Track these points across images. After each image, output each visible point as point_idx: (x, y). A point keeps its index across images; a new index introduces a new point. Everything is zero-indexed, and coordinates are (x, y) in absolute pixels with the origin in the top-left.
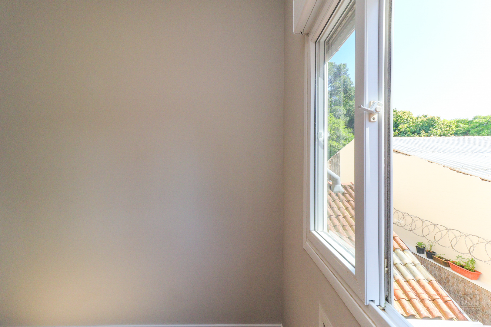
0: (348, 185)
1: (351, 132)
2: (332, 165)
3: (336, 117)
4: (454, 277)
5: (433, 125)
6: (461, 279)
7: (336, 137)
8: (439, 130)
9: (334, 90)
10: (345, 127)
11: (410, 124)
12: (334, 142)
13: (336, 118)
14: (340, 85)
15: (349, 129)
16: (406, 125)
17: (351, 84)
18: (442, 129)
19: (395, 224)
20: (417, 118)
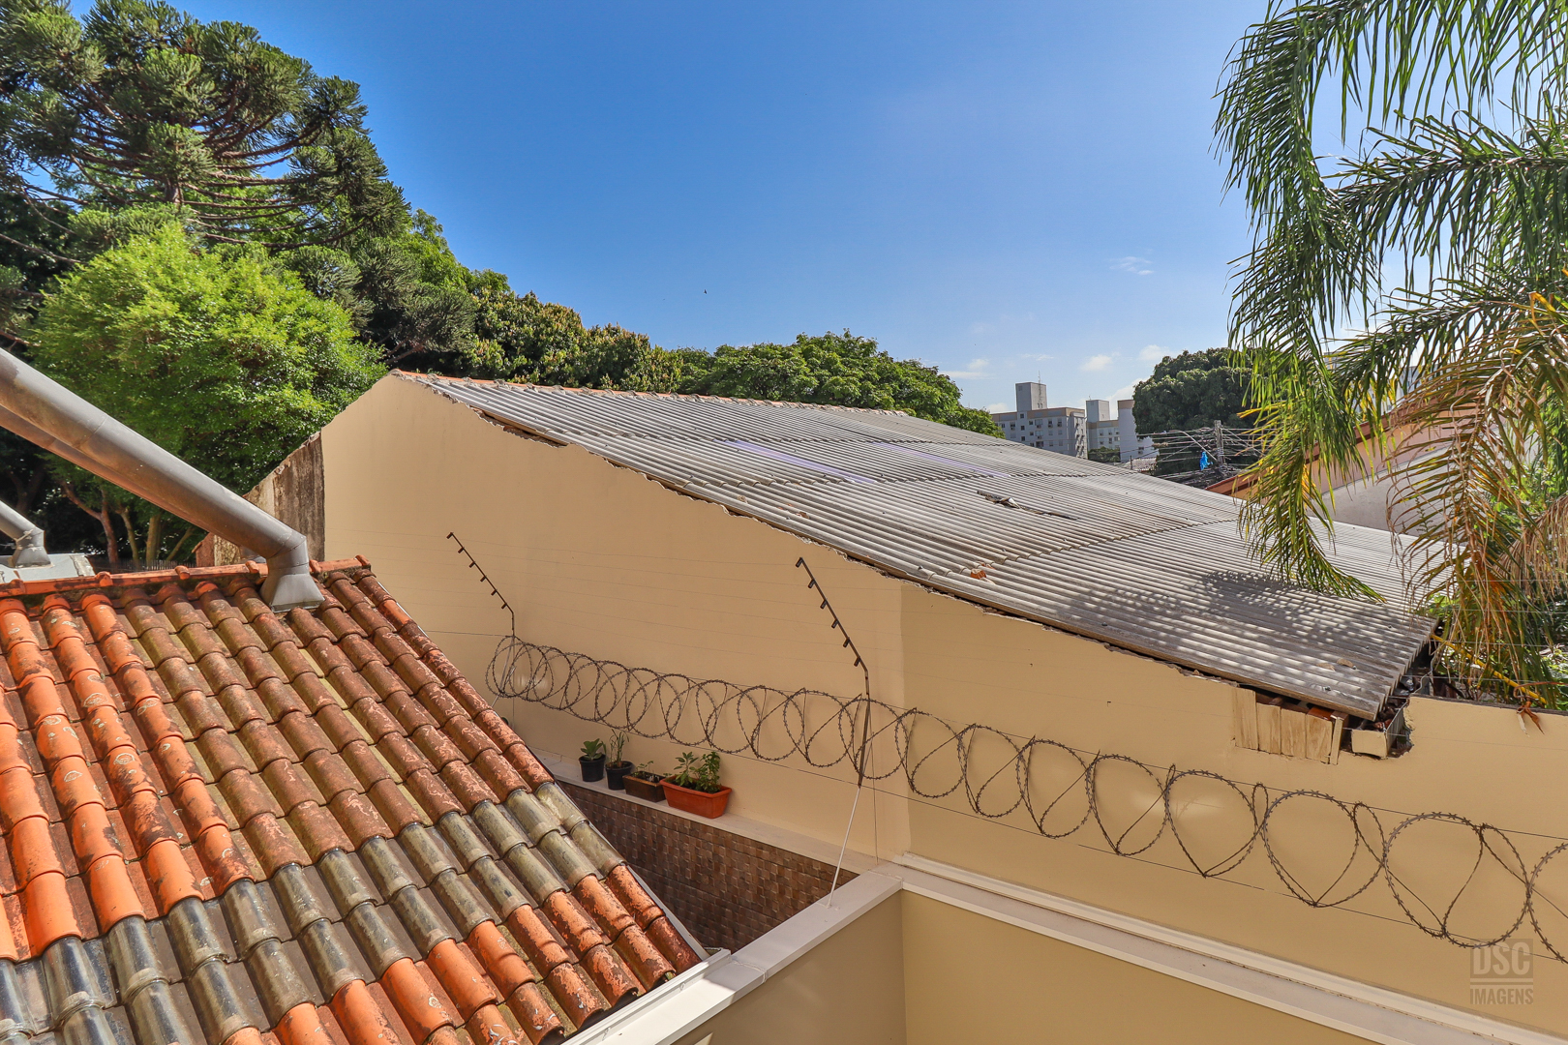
0: (344, 571)
1: (379, 360)
2: (288, 492)
3: (315, 290)
4: (673, 829)
5: (631, 362)
6: (688, 827)
7: (315, 374)
8: (645, 377)
9: (311, 180)
10: (355, 338)
11: (573, 352)
12: (306, 393)
13: (317, 295)
14: (332, 161)
15: (371, 346)
16: (562, 354)
17: (378, 171)
18: (652, 377)
19: (518, 695)
20: (593, 334)
